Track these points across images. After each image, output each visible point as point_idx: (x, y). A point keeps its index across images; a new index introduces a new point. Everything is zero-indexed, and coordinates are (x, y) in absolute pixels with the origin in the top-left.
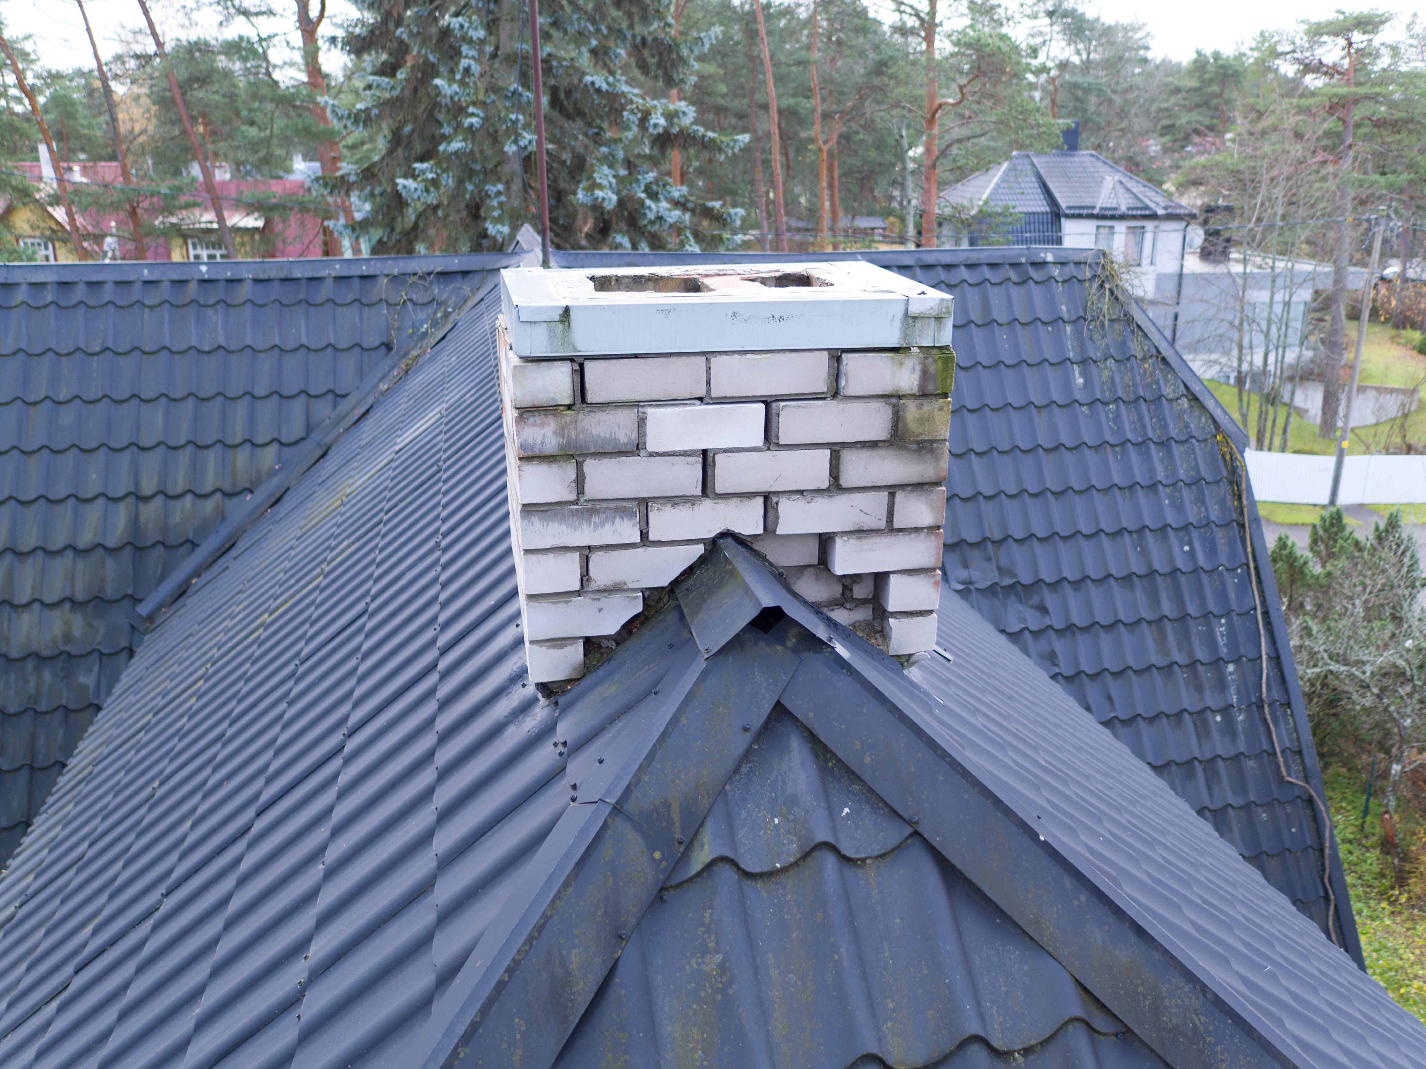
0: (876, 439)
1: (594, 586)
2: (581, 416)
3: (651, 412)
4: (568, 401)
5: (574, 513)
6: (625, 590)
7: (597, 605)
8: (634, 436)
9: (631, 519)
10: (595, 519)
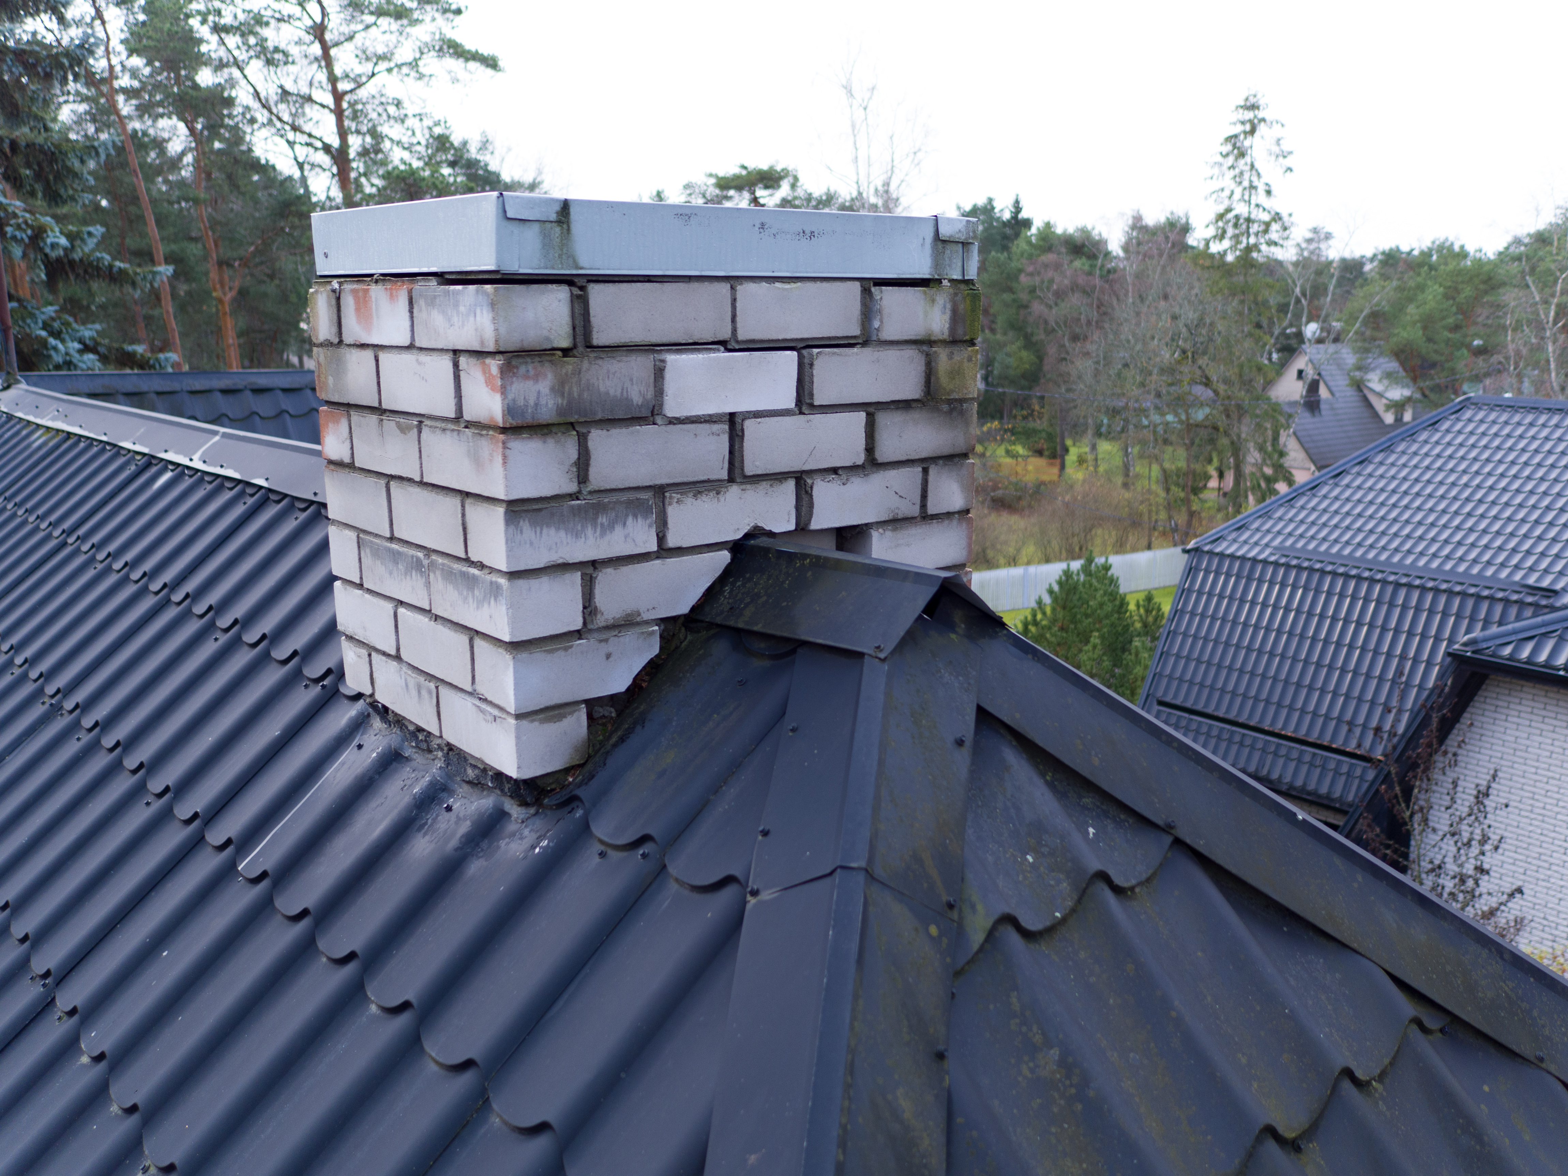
0: (910, 398)
1: (600, 621)
2: (585, 364)
3: (672, 359)
4: (565, 343)
5: (577, 512)
6: (638, 624)
7: (604, 648)
8: (650, 394)
9: (645, 518)
10: (603, 519)
